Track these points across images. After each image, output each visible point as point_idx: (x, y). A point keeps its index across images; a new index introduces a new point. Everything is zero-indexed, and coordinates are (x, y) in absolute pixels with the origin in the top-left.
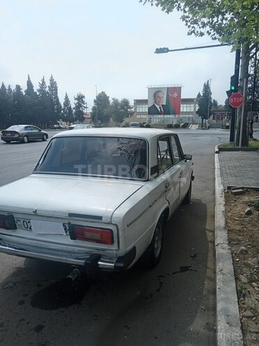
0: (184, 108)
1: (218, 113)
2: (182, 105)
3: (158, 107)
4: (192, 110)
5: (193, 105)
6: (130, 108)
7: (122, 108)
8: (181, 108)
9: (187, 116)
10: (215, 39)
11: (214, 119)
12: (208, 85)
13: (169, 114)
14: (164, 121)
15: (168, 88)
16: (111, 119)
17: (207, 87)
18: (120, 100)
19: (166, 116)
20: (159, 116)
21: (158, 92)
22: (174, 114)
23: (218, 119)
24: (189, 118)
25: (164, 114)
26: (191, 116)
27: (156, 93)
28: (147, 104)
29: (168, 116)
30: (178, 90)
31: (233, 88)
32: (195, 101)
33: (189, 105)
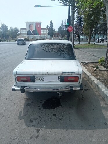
0: (43, 32)
1: (56, 34)
2: (41, 31)
3: (31, 31)
4: (46, 33)
5: (46, 31)
6: (19, 31)
7: (15, 31)
8: (41, 32)
9: (44, 35)
10: (61, 3)
11: (54, 37)
12: (52, 22)
13: (36, 34)
14: (34, 38)
15: (35, 23)
16: (10, 37)
17: (51, 23)
18: (14, 28)
19: (35, 35)
20: (32, 35)
21: (31, 24)
22: (39, 34)
23: (56, 37)
24: (45, 36)
25: (34, 34)
26: (45, 35)
27: (30, 25)
28: (26, 30)
29: (36, 35)
30: (39, 24)
31: (68, 24)
32: (47, 29)
33: (44, 31)
